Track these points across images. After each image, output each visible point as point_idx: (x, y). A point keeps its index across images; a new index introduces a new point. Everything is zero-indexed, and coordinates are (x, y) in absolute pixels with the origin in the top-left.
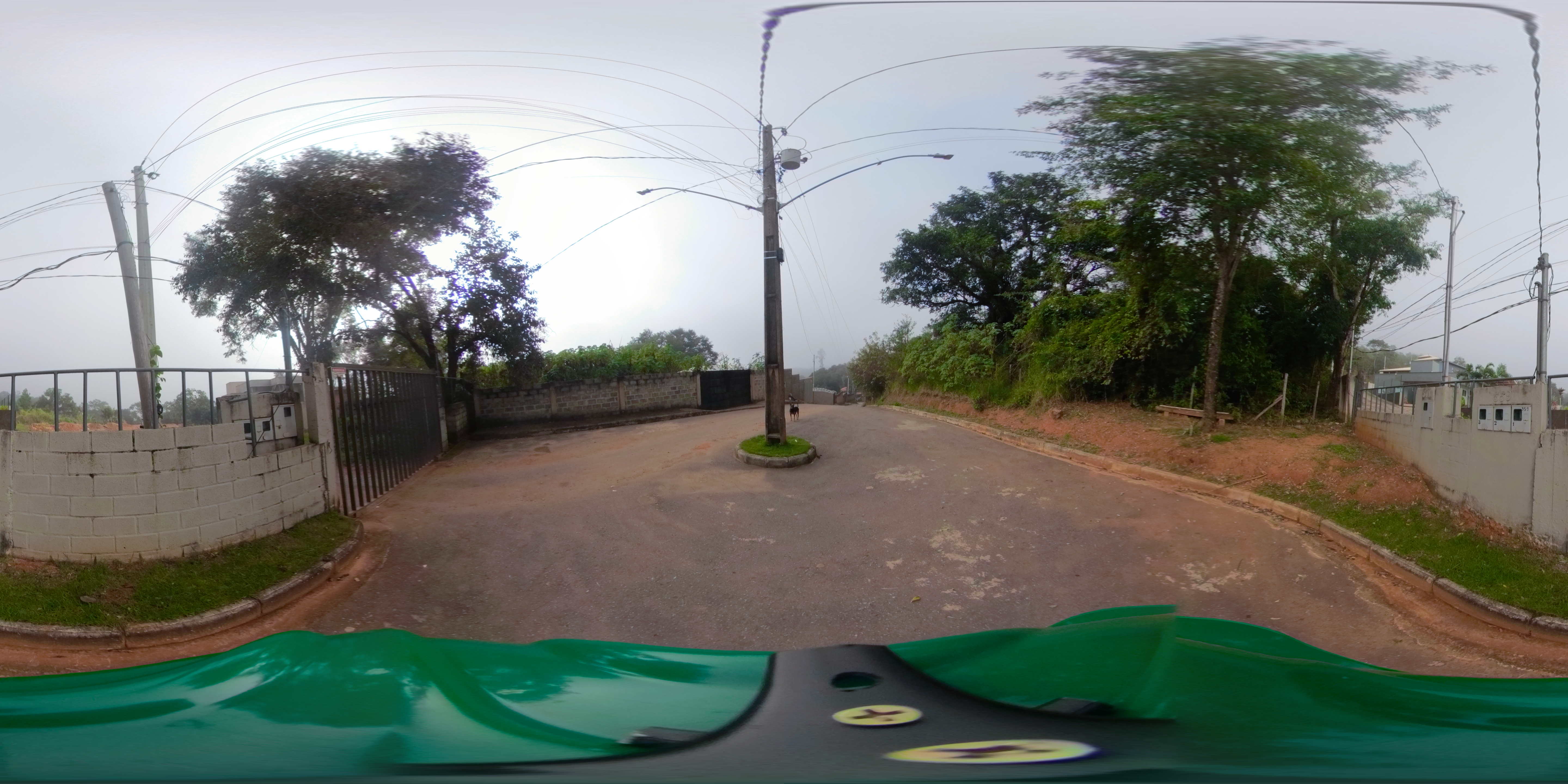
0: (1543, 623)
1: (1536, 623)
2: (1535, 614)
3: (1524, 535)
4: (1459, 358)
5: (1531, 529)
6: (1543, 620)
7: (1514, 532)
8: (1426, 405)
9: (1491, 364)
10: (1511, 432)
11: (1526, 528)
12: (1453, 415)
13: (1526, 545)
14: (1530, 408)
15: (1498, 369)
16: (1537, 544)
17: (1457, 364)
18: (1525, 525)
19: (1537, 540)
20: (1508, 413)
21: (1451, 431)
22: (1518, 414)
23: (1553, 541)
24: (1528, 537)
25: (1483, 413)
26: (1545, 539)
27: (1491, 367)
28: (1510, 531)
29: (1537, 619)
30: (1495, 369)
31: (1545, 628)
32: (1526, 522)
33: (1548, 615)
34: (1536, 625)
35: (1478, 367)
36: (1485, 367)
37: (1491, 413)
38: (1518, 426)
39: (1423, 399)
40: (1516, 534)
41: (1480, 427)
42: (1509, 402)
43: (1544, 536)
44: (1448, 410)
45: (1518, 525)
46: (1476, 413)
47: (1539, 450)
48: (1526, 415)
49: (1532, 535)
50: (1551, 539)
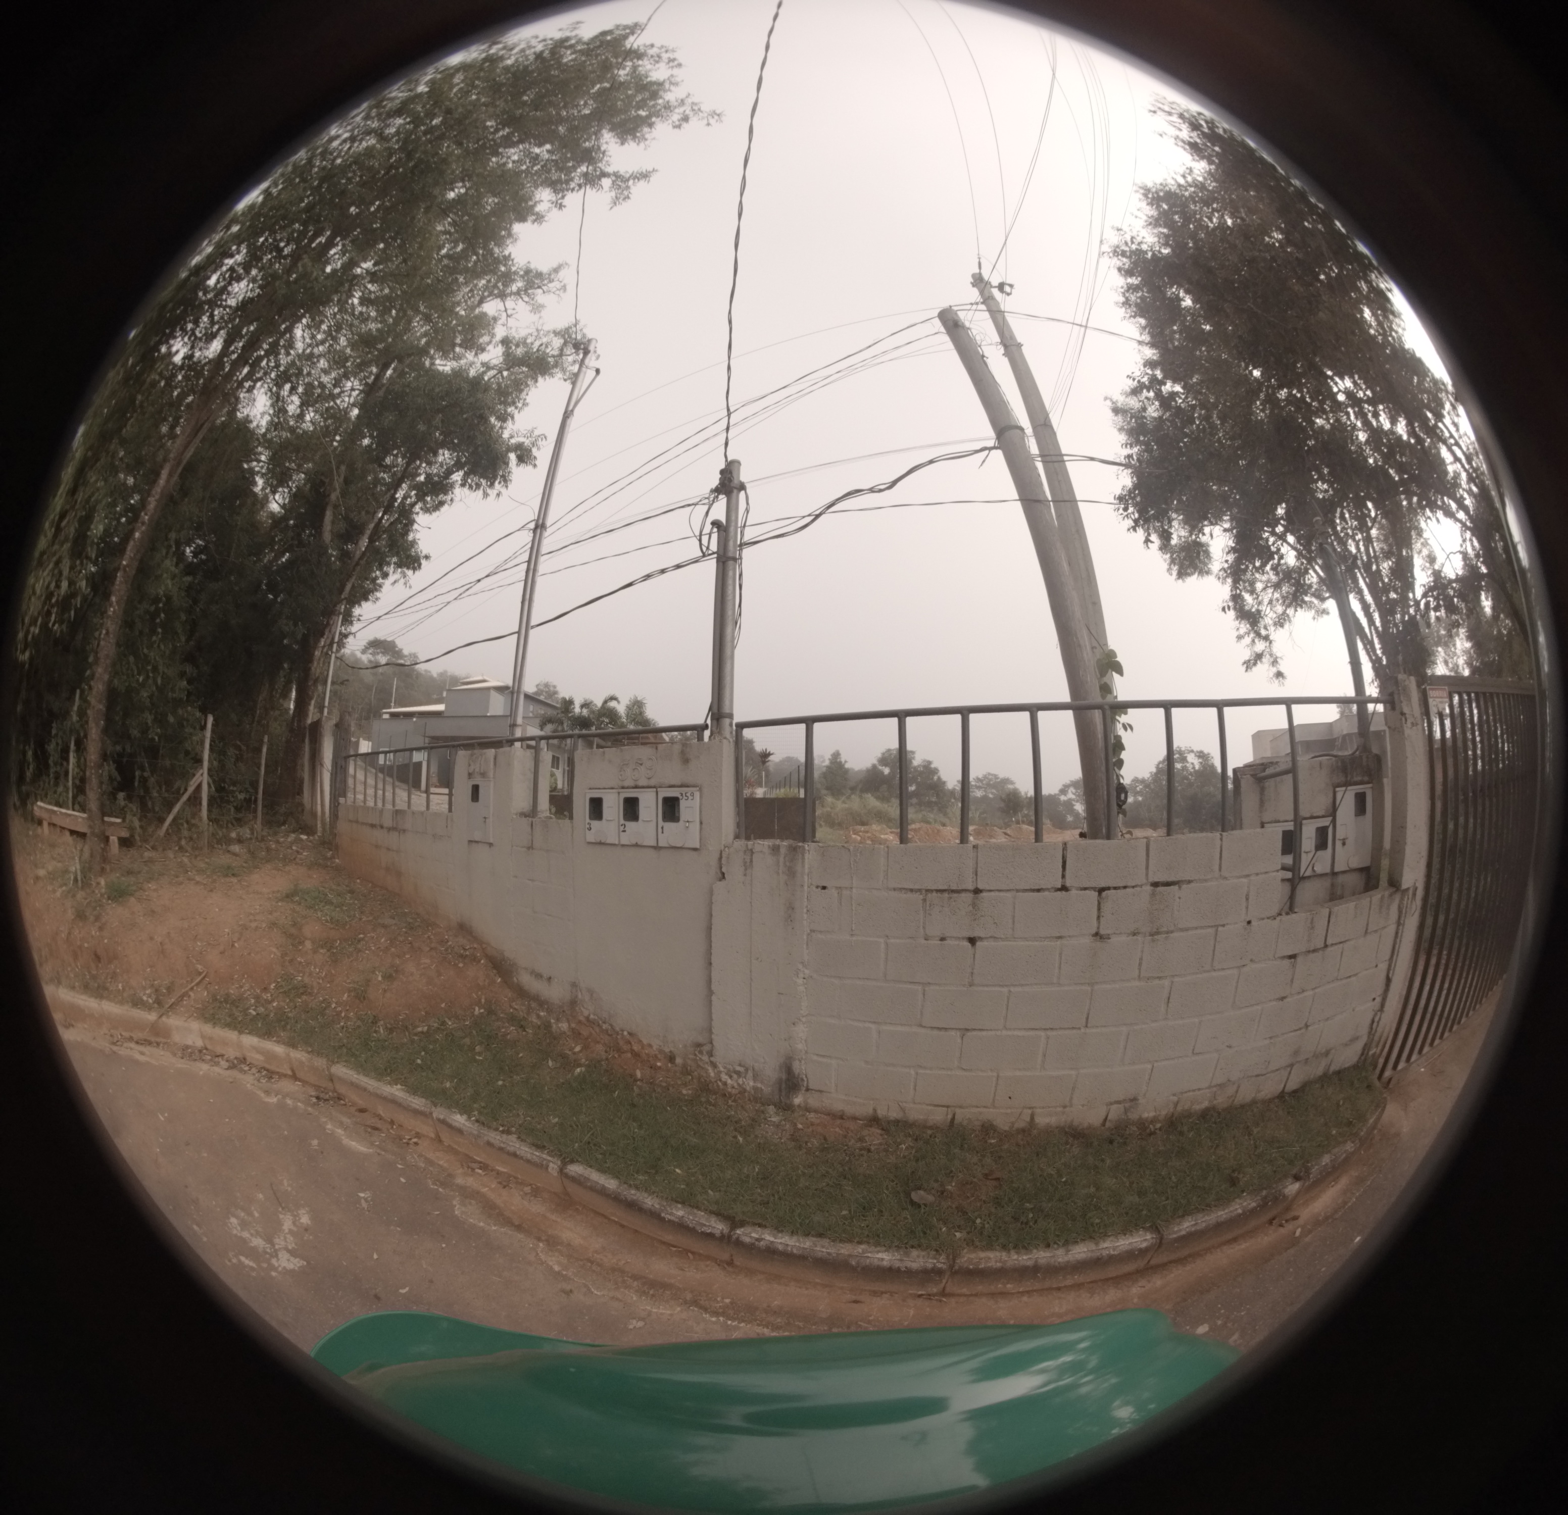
0: (747, 1240)
1: (738, 1239)
2: (734, 1223)
3: (699, 1066)
4: (547, 685)
5: (711, 1054)
6: (748, 1234)
7: (679, 1061)
8: (476, 789)
9: (613, 698)
10: (657, 848)
11: (701, 1052)
12: (533, 812)
13: (705, 1087)
14: (697, 795)
15: (629, 708)
16: (725, 1084)
17: (542, 698)
18: (699, 1045)
19: (724, 1077)
20: (649, 805)
21: (530, 847)
22: (671, 809)
23: (755, 1077)
24: (706, 1071)
25: (596, 807)
26: (738, 1073)
27: (613, 704)
28: (672, 1058)
29: (738, 1232)
30: (621, 708)
31: (751, 1249)
32: (701, 1040)
33: (754, 1224)
34: (738, 1243)
35: (585, 705)
36: (599, 704)
37: (612, 806)
38: (672, 833)
39: (470, 775)
40: (685, 1066)
41: (591, 837)
42: (652, 782)
43: (738, 1068)
44: (520, 800)
45: (685, 1046)
46: (581, 807)
47: (720, 886)
48: (689, 808)
49: (714, 1065)
50: (750, 1074)
